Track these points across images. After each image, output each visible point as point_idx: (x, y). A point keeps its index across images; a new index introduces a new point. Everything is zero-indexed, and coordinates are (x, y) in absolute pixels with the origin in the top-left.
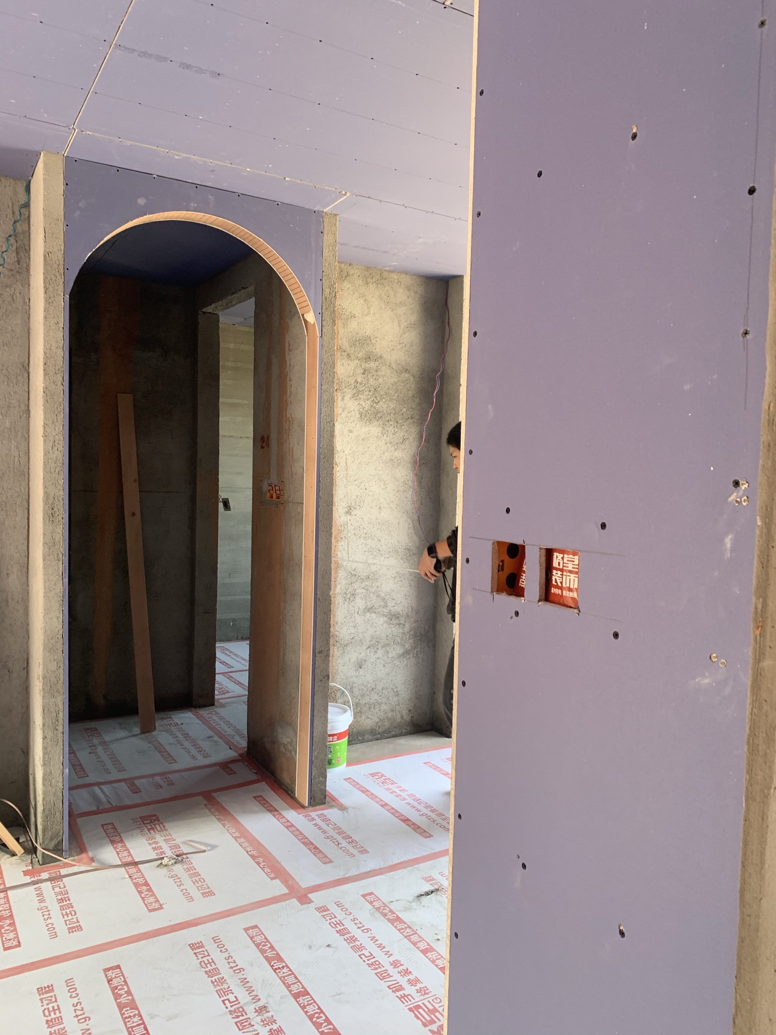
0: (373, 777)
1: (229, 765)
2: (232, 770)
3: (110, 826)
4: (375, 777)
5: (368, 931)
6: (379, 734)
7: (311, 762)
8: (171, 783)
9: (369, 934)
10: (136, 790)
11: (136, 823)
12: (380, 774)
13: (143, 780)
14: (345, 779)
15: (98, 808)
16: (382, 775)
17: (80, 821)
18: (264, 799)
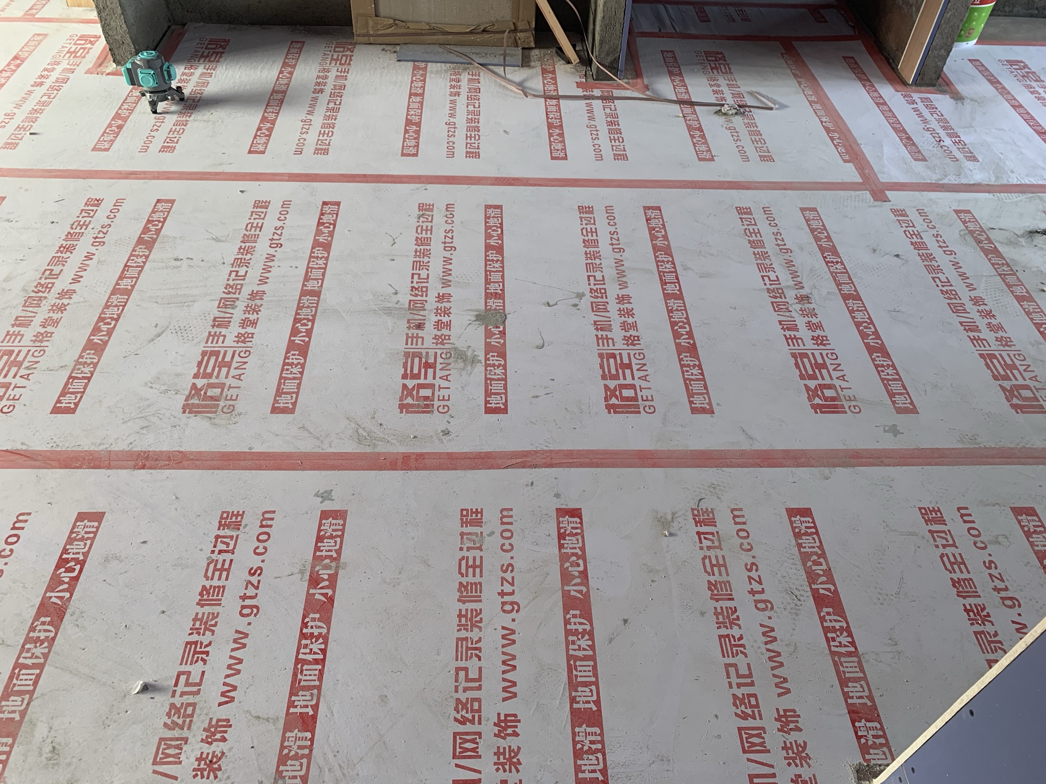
0: (1011, 65)
1: (821, 11)
2: (823, 17)
3: (670, 55)
4: (1014, 67)
5: (952, 254)
6: (1037, 9)
8: (746, 19)
9: (952, 258)
10: (705, 19)
11: (699, 58)
12: (1022, 64)
13: (715, 8)
14: (970, 60)
15: (660, 31)
16: (1026, 66)
17: (640, 41)
18: (856, 63)
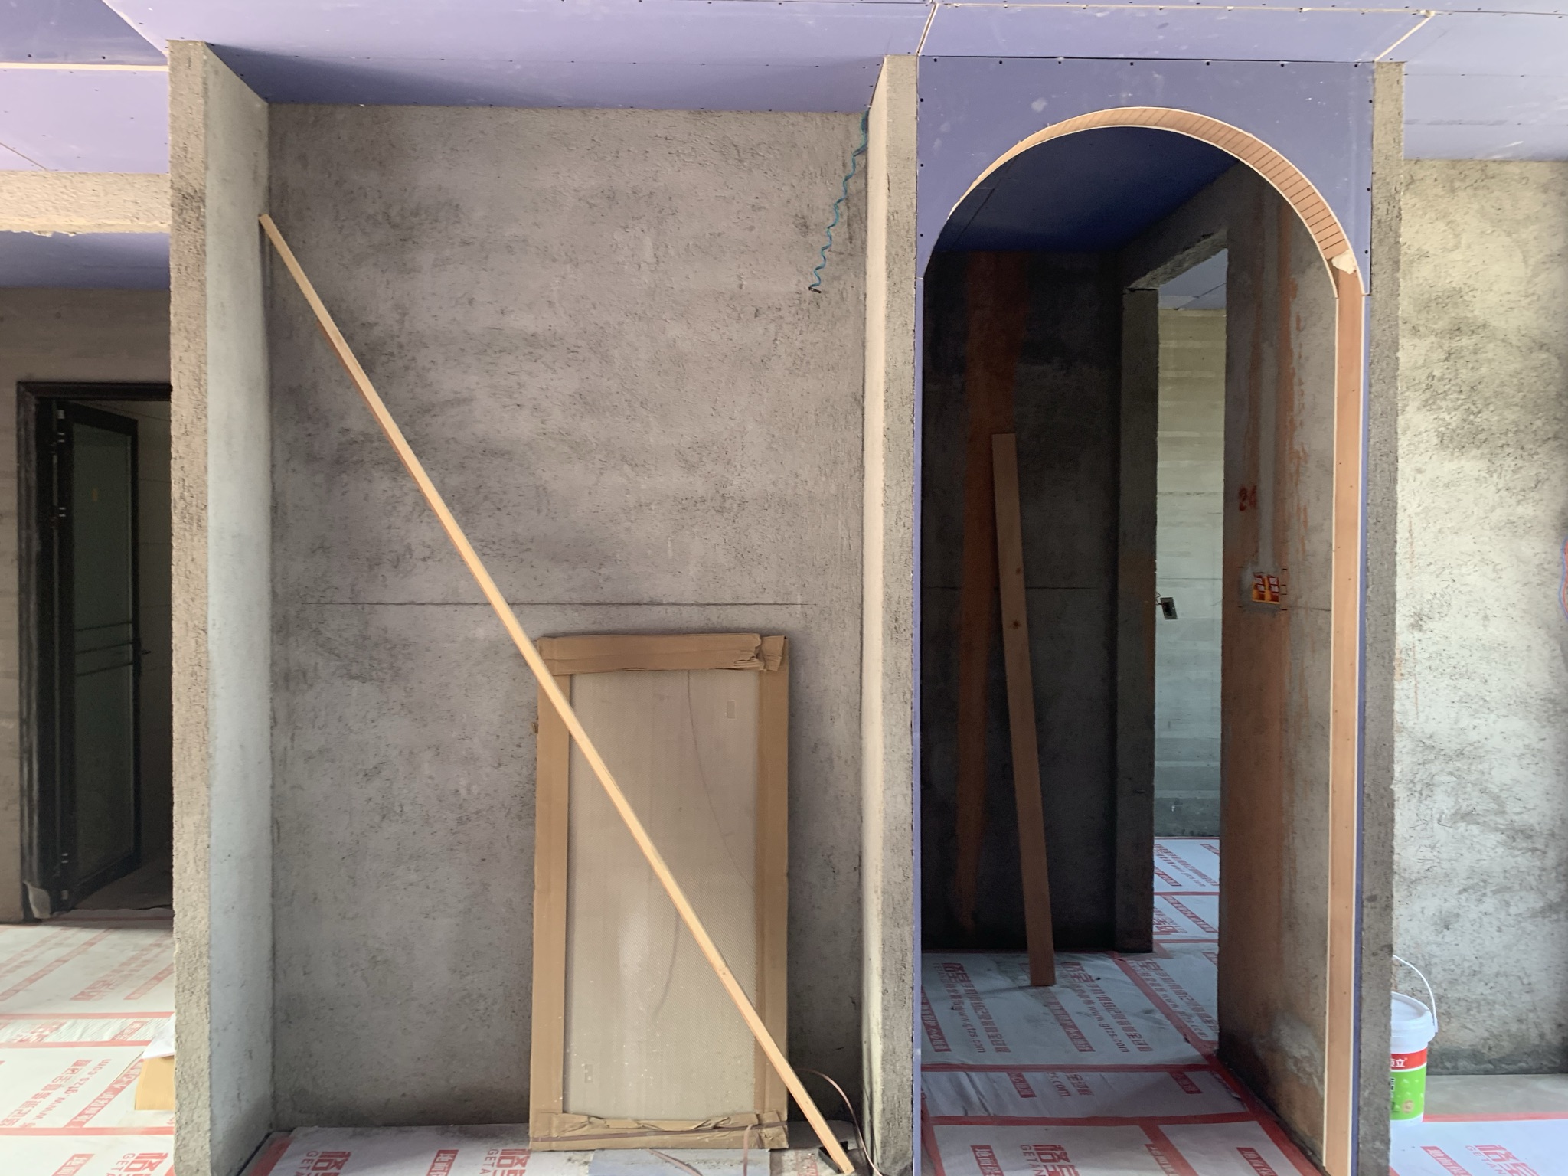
0: (1487, 1154)
1: (1187, 1074)
2: (1192, 1084)
3: (985, 1153)
4: (1492, 1156)
6: (1490, 1062)
7: (1357, 1110)
8: (1085, 1091)
10: (1027, 1093)
11: (1027, 1157)
12: (1503, 1152)
13: (1039, 1075)
14: (1425, 1148)
15: (966, 1113)
16: (1508, 1155)
17: (939, 1131)
18: (1260, 1158)
